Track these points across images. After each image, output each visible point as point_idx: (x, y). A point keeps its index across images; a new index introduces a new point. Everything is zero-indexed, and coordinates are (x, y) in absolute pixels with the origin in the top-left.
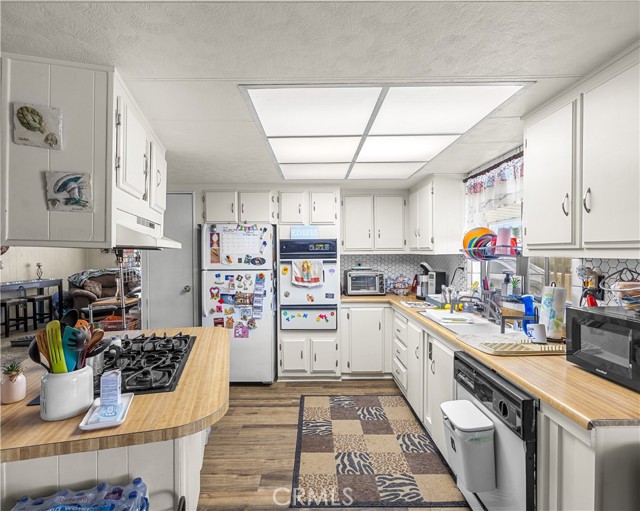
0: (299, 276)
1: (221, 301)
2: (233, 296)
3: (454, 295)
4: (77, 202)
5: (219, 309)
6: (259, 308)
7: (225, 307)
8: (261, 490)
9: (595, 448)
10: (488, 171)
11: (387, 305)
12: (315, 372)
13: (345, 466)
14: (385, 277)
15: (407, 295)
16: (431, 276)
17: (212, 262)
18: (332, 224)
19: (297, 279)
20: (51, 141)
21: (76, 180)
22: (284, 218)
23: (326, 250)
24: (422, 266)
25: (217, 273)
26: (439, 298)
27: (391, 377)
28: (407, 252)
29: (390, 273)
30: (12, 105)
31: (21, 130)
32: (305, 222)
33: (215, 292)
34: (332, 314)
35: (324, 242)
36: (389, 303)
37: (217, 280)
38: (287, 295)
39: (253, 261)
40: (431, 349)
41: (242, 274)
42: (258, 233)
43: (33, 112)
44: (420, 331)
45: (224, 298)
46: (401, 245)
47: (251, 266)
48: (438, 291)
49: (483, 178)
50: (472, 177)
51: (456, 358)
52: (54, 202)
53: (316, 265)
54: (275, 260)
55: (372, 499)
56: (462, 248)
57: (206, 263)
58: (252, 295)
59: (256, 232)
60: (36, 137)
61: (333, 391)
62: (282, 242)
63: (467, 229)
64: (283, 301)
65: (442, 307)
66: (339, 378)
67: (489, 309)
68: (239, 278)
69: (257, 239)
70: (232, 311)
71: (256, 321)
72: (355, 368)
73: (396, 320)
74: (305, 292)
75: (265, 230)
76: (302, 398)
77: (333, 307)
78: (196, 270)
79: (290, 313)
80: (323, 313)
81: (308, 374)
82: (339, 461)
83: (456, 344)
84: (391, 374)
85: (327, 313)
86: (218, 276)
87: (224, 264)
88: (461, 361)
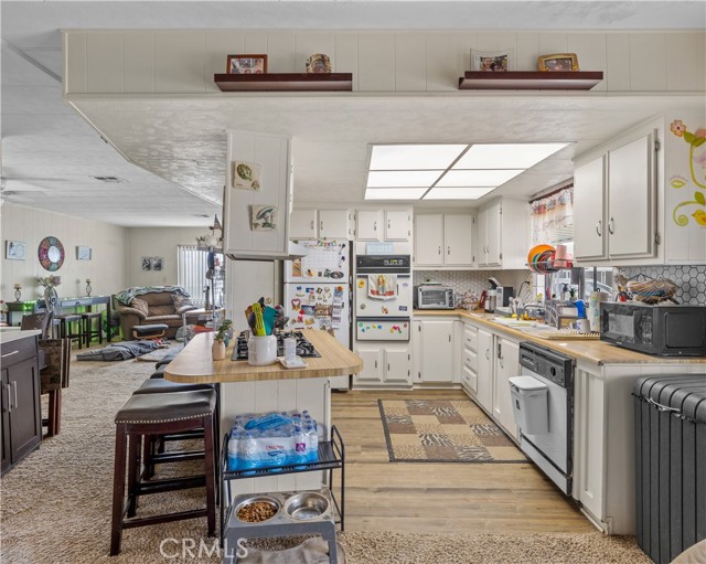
0: (375, 289)
1: (302, 312)
2: (313, 307)
3: (521, 306)
4: (270, 225)
5: (300, 320)
6: (338, 319)
7: (305, 317)
8: (363, 453)
9: (603, 379)
10: (550, 195)
11: (457, 319)
12: (388, 381)
13: (428, 442)
14: (454, 293)
15: (475, 309)
16: (499, 291)
17: (294, 275)
18: (405, 240)
19: (372, 292)
20: (255, 185)
21: (270, 211)
22: (360, 236)
23: (401, 265)
24: (491, 281)
25: (298, 285)
26: (507, 310)
27: (459, 388)
28: (476, 268)
29: (459, 288)
30: (233, 164)
31: (238, 179)
32: (381, 239)
33: (296, 303)
34: (405, 326)
35: (397, 258)
36: (459, 316)
37: (298, 292)
38: (363, 307)
39: (332, 275)
40: (500, 349)
41: (322, 286)
42: (337, 248)
43: (247, 168)
44: (490, 335)
45: (305, 309)
46: (469, 261)
47: (331, 279)
48: (506, 304)
49: (546, 201)
50: (537, 199)
51: (521, 347)
52: (256, 225)
53: (390, 279)
54: (351, 274)
55: (454, 458)
56: (527, 262)
57: (289, 277)
58: (332, 307)
59: (335, 248)
60: (247, 183)
61: (408, 397)
62: (359, 258)
63: (531, 247)
64: (359, 313)
65: (510, 316)
66: (410, 387)
67: (551, 315)
68: (319, 291)
69: (336, 253)
70: (312, 322)
71: (335, 331)
72: (426, 378)
73: (467, 331)
74: (380, 304)
75: (344, 246)
76: (379, 401)
77: (406, 320)
78: (277, 283)
79: (365, 325)
80: (396, 324)
81: (382, 383)
82: (423, 438)
83: (520, 337)
84: (460, 384)
85: (401, 325)
86: (299, 288)
87: (306, 278)
88: (526, 349)
